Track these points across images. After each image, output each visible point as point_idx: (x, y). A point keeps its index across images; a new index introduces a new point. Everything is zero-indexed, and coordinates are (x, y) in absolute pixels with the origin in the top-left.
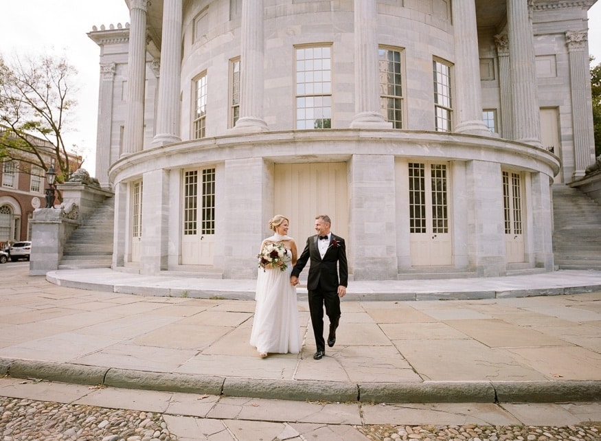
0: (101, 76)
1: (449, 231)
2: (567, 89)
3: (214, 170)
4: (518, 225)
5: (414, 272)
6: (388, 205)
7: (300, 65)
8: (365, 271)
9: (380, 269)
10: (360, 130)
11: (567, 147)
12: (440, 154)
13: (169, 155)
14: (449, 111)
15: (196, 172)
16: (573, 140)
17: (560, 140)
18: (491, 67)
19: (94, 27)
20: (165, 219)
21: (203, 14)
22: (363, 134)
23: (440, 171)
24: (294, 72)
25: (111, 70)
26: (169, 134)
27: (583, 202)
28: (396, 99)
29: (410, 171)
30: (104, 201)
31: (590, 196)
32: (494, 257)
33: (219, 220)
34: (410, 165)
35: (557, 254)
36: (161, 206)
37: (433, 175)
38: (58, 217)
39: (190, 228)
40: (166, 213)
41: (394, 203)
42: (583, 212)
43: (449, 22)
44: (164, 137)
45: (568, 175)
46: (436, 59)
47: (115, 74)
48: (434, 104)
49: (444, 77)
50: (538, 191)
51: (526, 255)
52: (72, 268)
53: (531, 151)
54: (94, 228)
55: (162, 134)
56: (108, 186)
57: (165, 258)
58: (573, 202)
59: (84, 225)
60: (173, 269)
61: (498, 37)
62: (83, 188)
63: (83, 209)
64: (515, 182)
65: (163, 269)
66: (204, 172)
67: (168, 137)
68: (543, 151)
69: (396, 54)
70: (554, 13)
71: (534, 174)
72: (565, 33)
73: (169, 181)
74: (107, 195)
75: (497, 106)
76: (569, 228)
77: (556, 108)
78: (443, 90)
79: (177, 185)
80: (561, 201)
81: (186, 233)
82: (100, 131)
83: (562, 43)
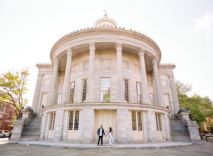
0: (38, 77)
1: (143, 130)
2: (170, 89)
3: (79, 111)
4: (160, 128)
5: (134, 142)
6: (127, 123)
7: (102, 83)
8: (121, 141)
9: (125, 141)
10: (119, 103)
11: (172, 105)
12: (139, 109)
13: (66, 106)
14: (141, 96)
15: (73, 112)
16: (174, 103)
17: (170, 103)
18: (151, 82)
19: (38, 63)
20: (63, 125)
21: (75, 66)
22: (120, 104)
23: (140, 113)
24: (100, 84)
25: (41, 76)
26: (65, 100)
27: (178, 121)
28: (127, 93)
29: (132, 113)
30: (34, 117)
31: (179, 119)
32: (155, 138)
33: (79, 126)
34: (132, 112)
35: (172, 137)
36: (62, 121)
37: (138, 115)
38: (23, 123)
39: (70, 128)
40: (63, 123)
41: (128, 122)
42: (178, 124)
43: (140, 73)
44: (64, 101)
45: (173, 113)
46: (137, 82)
47: (42, 77)
48: (137, 94)
49: (139, 87)
50: (165, 119)
51: (163, 137)
52: (24, 140)
53: (162, 108)
54: (31, 126)
55: (64, 100)
56: (36, 112)
57: (62, 137)
58: (175, 121)
59: (28, 125)
60: (64, 140)
61: (152, 75)
62: (29, 113)
63: (28, 120)
64: (159, 116)
65: (61, 141)
66: (76, 112)
67: (65, 101)
68: (165, 108)
69: (126, 81)
70: (165, 70)
71: (163, 114)
72: (168, 75)
73: (65, 114)
74: (35, 115)
75: (153, 93)
76: (175, 129)
77: (168, 94)
78: (139, 90)
79: (67, 115)
80: (172, 121)
81: (69, 130)
82: (35, 94)
83: (168, 77)
